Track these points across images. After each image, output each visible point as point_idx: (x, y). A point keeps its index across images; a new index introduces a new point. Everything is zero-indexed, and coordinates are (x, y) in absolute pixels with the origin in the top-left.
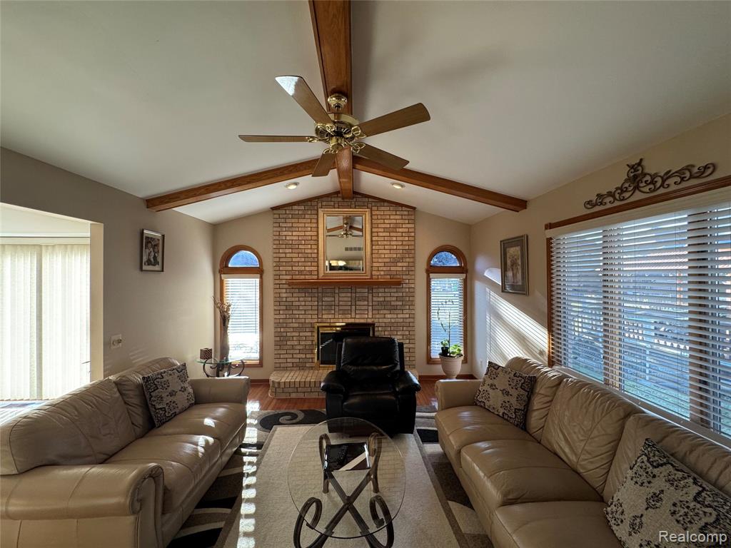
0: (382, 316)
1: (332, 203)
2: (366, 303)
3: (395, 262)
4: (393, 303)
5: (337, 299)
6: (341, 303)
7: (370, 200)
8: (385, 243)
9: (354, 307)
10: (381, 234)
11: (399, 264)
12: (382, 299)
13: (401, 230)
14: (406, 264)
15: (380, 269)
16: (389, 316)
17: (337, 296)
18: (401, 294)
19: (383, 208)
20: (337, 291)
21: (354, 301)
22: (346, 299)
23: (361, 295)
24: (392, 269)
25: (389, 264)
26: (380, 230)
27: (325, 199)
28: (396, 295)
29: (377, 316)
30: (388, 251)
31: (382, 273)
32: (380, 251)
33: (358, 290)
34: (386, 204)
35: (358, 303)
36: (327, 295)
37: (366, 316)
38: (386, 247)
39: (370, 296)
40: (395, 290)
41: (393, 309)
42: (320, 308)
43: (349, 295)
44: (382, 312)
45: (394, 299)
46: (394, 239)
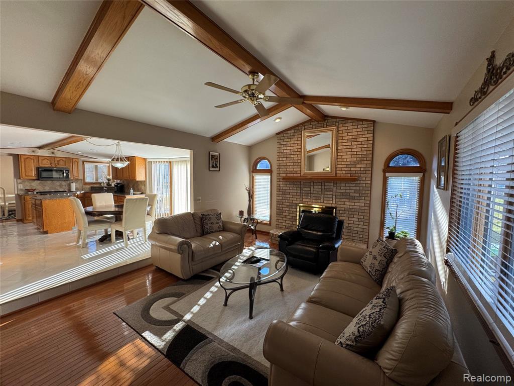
0: (343, 203)
1: (311, 126)
2: (331, 193)
3: (355, 164)
4: (351, 194)
5: (312, 189)
6: (314, 192)
7: (338, 120)
8: (348, 150)
9: (323, 195)
10: (345, 144)
11: (358, 166)
12: (343, 191)
13: (361, 140)
14: (363, 166)
15: (343, 169)
16: (348, 203)
17: (312, 187)
18: (358, 188)
19: (347, 125)
20: (312, 184)
21: (323, 191)
22: (317, 190)
23: (328, 187)
24: (352, 169)
25: (350, 166)
26: (344, 141)
27: (307, 124)
28: (354, 188)
29: (339, 203)
30: (350, 156)
31: (344, 172)
32: (343, 157)
33: (326, 184)
34: (349, 121)
35: (326, 193)
36: (307, 186)
37: (331, 202)
38: (348, 153)
39: (335, 188)
40: (354, 185)
41: (352, 198)
42: (301, 194)
43: (320, 187)
44: (343, 200)
45: (353, 191)
46: (355, 147)
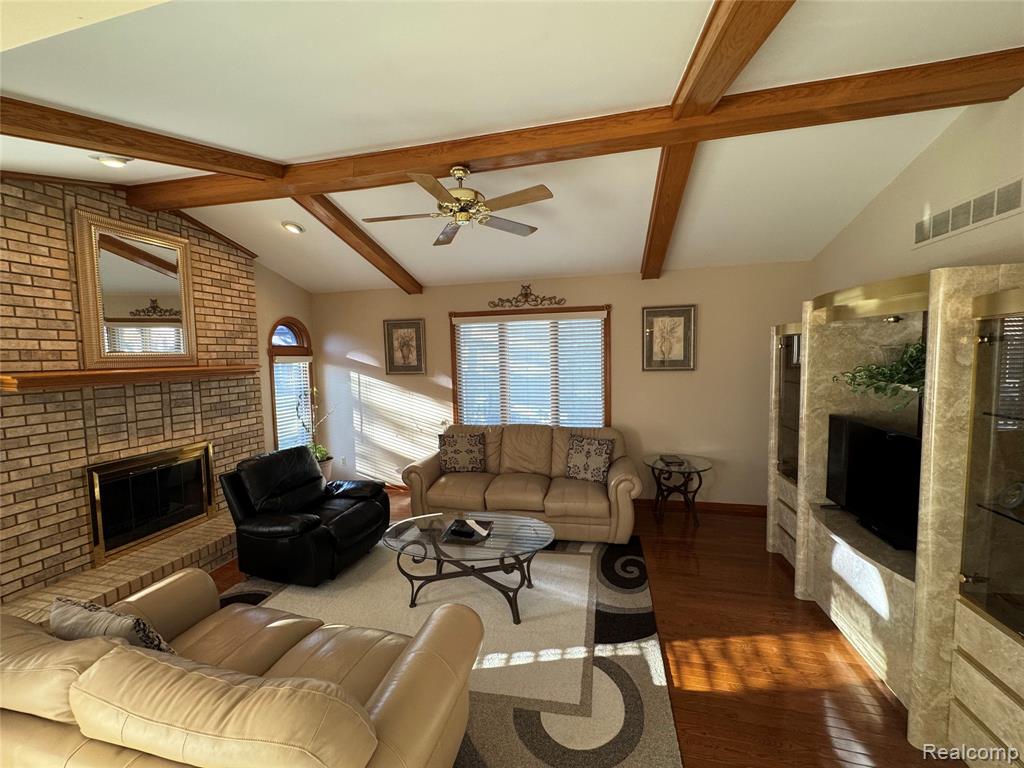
0: (219, 427)
1: (105, 207)
2: (190, 409)
3: (232, 337)
4: (234, 404)
5: (131, 408)
6: (141, 416)
7: (185, 223)
8: (216, 304)
9: (168, 420)
10: (207, 289)
11: (239, 341)
12: (216, 399)
13: (237, 287)
14: (247, 342)
15: (211, 348)
16: (229, 426)
17: (130, 402)
18: (243, 389)
19: (207, 244)
20: (130, 392)
21: (168, 410)
22: (150, 406)
23: (180, 395)
24: (229, 348)
25: (224, 341)
26: (205, 281)
27: (86, 191)
28: (237, 390)
29: (211, 429)
30: (220, 320)
31: (214, 355)
32: (208, 319)
33: (174, 387)
34: (212, 238)
35: (175, 411)
36: (108, 402)
37: (193, 433)
38: (218, 312)
39: (197, 397)
40: (234, 383)
41: (232, 413)
42: (90, 432)
43: (157, 397)
44: (218, 421)
45: (234, 397)
46: (229, 299)
